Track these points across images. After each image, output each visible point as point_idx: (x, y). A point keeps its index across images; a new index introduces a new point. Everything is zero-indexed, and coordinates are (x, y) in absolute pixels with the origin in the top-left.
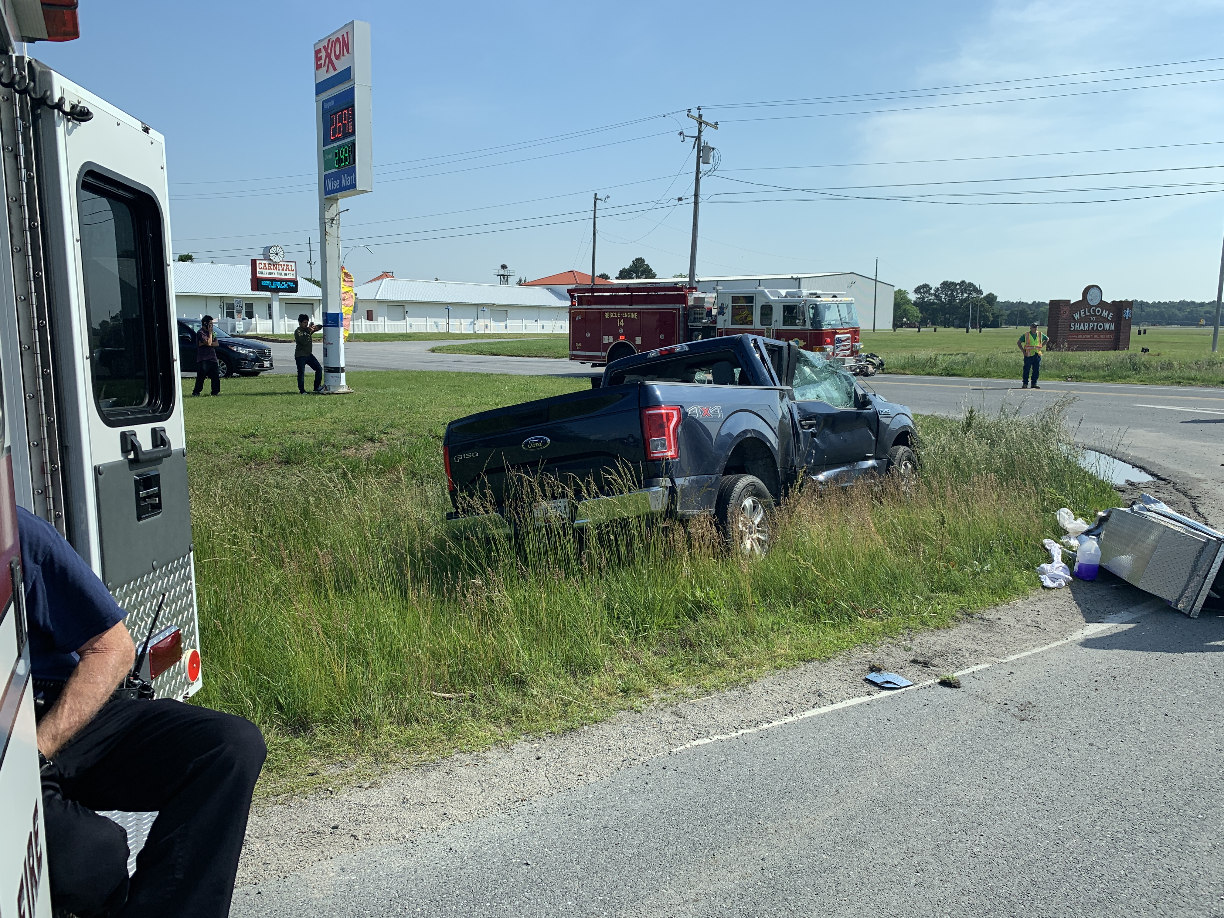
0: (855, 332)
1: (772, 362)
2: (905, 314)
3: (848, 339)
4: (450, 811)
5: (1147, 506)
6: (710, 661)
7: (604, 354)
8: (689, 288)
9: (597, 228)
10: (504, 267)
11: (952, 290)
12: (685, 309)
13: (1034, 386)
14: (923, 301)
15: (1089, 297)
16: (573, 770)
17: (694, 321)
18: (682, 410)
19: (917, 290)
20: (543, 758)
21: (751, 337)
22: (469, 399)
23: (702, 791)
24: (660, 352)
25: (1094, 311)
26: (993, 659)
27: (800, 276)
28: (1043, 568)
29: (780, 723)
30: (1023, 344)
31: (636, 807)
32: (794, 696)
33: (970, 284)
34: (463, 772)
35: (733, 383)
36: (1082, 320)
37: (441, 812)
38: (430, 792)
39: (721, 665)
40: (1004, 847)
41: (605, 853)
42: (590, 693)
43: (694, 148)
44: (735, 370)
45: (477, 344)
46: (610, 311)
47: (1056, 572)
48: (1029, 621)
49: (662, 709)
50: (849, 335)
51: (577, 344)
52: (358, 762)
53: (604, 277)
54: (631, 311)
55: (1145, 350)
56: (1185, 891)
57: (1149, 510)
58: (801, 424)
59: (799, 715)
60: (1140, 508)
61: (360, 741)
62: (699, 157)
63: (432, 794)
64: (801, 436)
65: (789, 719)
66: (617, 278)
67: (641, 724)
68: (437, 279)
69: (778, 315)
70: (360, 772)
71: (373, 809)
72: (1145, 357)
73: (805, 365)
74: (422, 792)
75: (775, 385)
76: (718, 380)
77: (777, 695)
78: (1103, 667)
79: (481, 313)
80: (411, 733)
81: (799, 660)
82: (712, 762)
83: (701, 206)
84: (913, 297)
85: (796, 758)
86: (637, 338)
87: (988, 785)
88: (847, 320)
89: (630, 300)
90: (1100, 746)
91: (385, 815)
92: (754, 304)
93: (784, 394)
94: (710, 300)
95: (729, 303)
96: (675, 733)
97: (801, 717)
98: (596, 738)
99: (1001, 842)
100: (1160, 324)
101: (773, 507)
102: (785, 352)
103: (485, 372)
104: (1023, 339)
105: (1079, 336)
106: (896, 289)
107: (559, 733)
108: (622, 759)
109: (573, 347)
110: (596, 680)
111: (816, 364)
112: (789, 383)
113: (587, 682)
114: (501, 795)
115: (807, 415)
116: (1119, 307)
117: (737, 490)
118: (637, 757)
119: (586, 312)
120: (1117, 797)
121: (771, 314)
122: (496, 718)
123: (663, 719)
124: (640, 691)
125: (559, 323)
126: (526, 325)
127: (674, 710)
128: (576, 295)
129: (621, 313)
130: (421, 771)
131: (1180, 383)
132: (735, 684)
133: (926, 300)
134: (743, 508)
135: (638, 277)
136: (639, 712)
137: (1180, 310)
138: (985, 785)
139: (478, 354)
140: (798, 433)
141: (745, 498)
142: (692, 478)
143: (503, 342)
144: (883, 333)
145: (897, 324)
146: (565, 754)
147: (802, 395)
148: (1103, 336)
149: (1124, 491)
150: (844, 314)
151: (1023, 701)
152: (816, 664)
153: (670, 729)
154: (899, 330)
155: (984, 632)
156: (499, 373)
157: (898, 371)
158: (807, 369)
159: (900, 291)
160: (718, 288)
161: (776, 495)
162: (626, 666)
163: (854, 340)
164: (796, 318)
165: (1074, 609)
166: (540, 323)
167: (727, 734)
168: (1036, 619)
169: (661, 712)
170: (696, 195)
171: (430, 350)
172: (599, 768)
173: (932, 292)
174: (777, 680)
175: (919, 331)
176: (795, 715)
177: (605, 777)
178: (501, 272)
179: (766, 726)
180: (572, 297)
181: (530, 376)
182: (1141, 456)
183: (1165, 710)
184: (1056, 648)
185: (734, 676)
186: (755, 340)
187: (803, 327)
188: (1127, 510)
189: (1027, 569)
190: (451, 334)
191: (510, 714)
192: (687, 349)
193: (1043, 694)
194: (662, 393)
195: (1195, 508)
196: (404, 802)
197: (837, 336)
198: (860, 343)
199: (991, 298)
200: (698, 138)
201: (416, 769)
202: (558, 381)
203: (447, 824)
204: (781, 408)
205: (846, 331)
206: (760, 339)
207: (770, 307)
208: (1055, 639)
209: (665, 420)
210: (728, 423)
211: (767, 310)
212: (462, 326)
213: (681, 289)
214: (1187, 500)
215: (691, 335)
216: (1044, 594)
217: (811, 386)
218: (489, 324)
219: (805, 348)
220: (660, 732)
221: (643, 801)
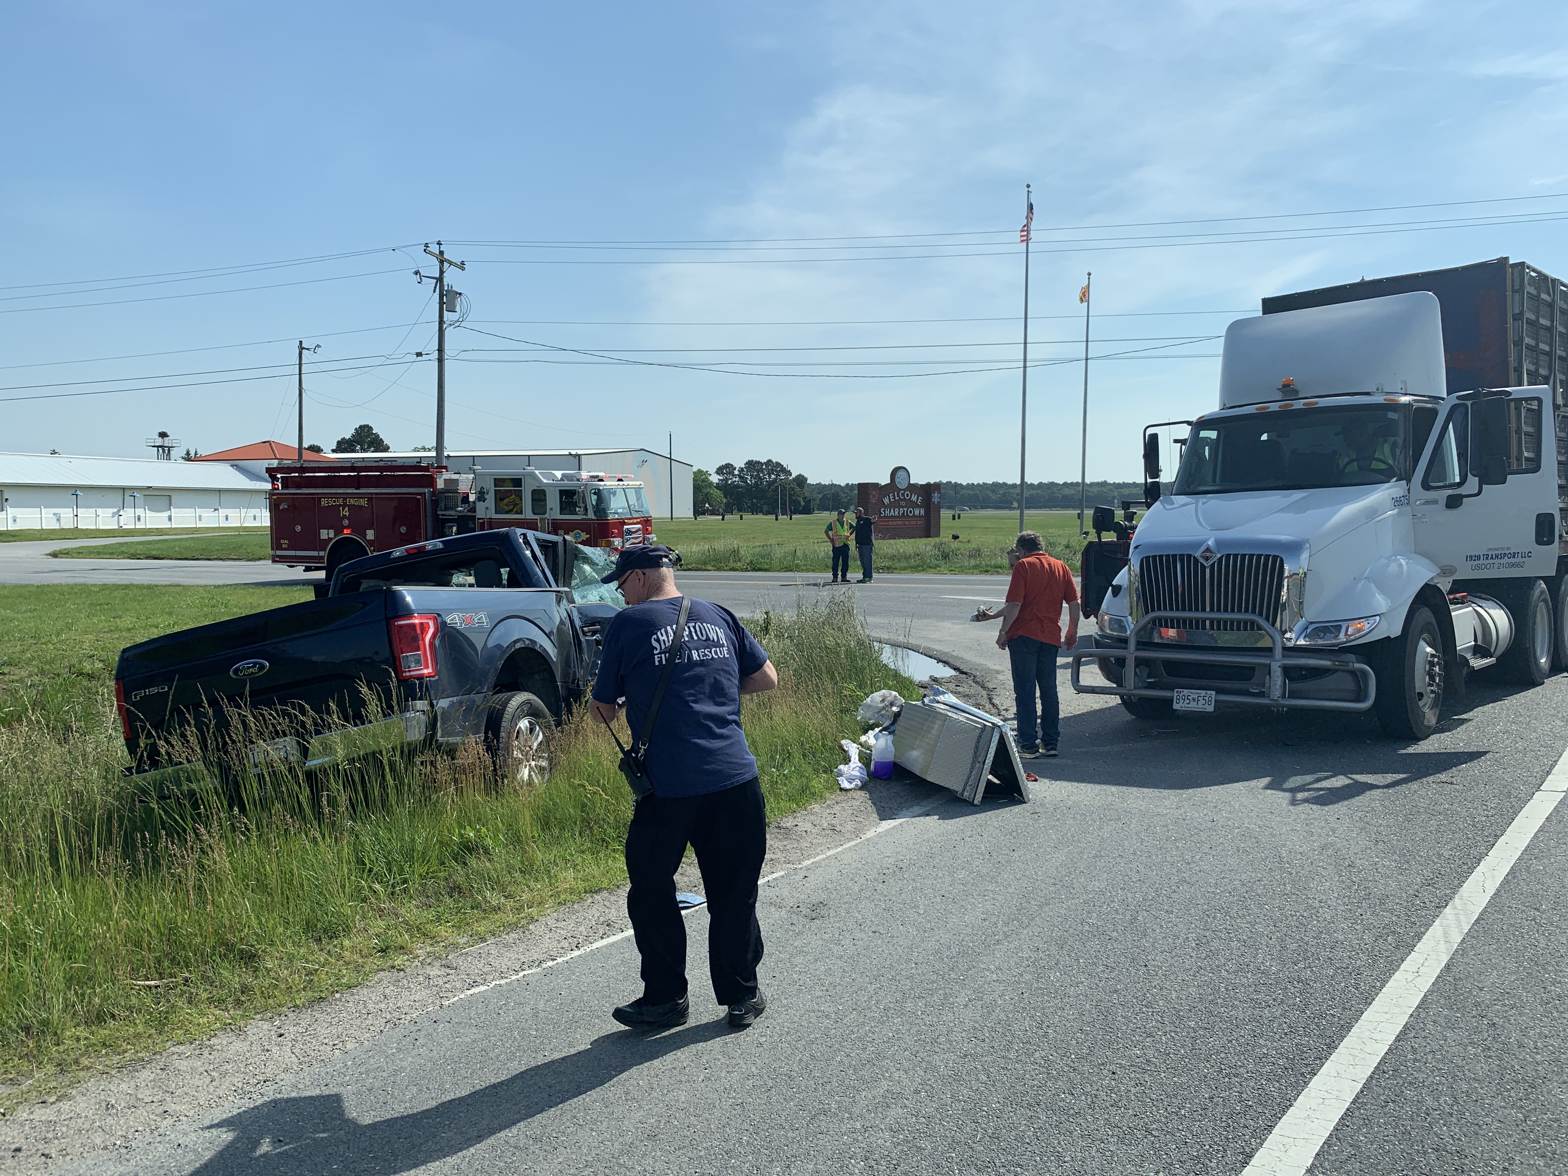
0: (646, 522)
1: (545, 561)
2: (707, 498)
3: (639, 530)
4: (171, 1107)
5: (937, 698)
6: (484, 906)
7: (322, 553)
8: (437, 468)
9: (304, 386)
10: (163, 435)
11: (758, 471)
12: (433, 494)
13: (844, 579)
14: (727, 484)
15: (897, 480)
16: (326, 1041)
17: (446, 509)
18: (439, 620)
19: (719, 471)
20: (287, 1035)
21: (519, 531)
22: (127, 621)
23: (480, 1037)
24: (406, 550)
25: (903, 495)
26: (788, 866)
27: (580, 452)
28: (840, 770)
29: (565, 959)
30: (830, 533)
31: (404, 1064)
32: (580, 929)
33: (778, 464)
34: (183, 1065)
35: (499, 585)
36: (892, 505)
37: (160, 1110)
38: (142, 1093)
39: (497, 909)
40: (788, 1033)
41: (373, 1113)
42: (340, 957)
43: (434, 291)
44: (502, 570)
45: (127, 543)
46: (328, 497)
47: (853, 773)
48: (825, 825)
49: (430, 964)
50: (639, 526)
51: (282, 541)
52: (36, 1076)
53: (316, 449)
54: (360, 497)
55: (955, 537)
56: (942, 1039)
57: (938, 702)
58: (583, 631)
59: (586, 948)
60: (930, 701)
61: (35, 1052)
62: (441, 303)
63: (145, 1094)
64: (584, 645)
65: (576, 953)
66: (334, 451)
67: (405, 982)
68: (54, 452)
69: (553, 502)
70: (40, 1086)
71: (66, 1123)
72: (955, 545)
73: (584, 563)
74: (131, 1095)
75: (551, 586)
76: (481, 583)
77: (562, 932)
78: (891, 860)
79: (129, 500)
80: (107, 1032)
81: (586, 892)
82: (491, 1007)
83: (447, 364)
84: (715, 479)
85: (583, 989)
86: (368, 532)
87: (776, 983)
88: (637, 508)
89: (358, 482)
90: (882, 932)
91: (85, 1126)
92: (522, 489)
93: (561, 597)
94: (465, 482)
95: (490, 487)
96: (447, 985)
97: (588, 950)
98: (351, 1004)
99: (786, 1029)
100: (976, 508)
101: (554, 727)
102: (561, 548)
103: (146, 583)
104: (830, 528)
105: (890, 523)
106: (695, 469)
107: (304, 1006)
108: (385, 1020)
109: (276, 545)
110: (346, 943)
111: (597, 561)
112: (567, 584)
113: (335, 946)
114: (237, 1080)
115: (590, 621)
116: (928, 490)
117: (510, 710)
118: (403, 1016)
119: (293, 499)
120: (893, 973)
121: (545, 500)
122: (221, 1001)
123: (431, 973)
124: (402, 948)
125: (253, 512)
126: (200, 516)
127: (444, 962)
128: (279, 476)
129: (345, 499)
130: (126, 1072)
131: (987, 571)
132: (514, 927)
133: (730, 482)
134: (518, 732)
135: (364, 450)
136: (402, 970)
137: (993, 491)
138: (774, 983)
139: (129, 558)
140: (580, 641)
141: (520, 719)
142: (455, 699)
143: (166, 540)
144: (682, 521)
145: (698, 511)
146: (315, 1026)
147: (583, 597)
148: (914, 523)
149: (926, 688)
150: (633, 500)
151: (815, 902)
152: (605, 894)
153: (441, 983)
154: (700, 518)
155: (781, 840)
156: (167, 583)
157: (700, 566)
158: (587, 568)
159: (700, 472)
160: (475, 467)
161: (556, 713)
162: (382, 924)
163: (646, 531)
164: (575, 505)
165: (869, 808)
166: (223, 512)
167: (507, 978)
168: (833, 822)
169: (429, 968)
170: (441, 350)
171: (50, 555)
172: (357, 1034)
173: (736, 472)
174: (561, 916)
175: (723, 519)
176: (582, 949)
177: (366, 1042)
178: (159, 441)
179: (550, 963)
180: (274, 479)
181: (215, 587)
182: (946, 650)
183: (943, 892)
184: (850, 848)
185: (512, 918)
186: (524, 535)
187: (584, 517)
188: (919, 703)
189: (825, 772)
190: (82, 530)
191: (239, 993)
192: (441, 546)
193: (835, 892)
194: (414, 600)
195: (990, 699)
196: (107, 1109)
197: (626, 527)
198: (653, 535)
199: (801, 480)
200: (440, 280)
201: (119, 1072)
202: (258, 591)
203: (169, 1121)
204: (558, 613)
205: (635, 521)
206: (530, 534)
207: (543, 492)
208: (849, 840)
209: (419, 632)
210: (496, 633)
211: (539, 496)
212: (100, 519)
213: (426, 469)
214: (984, 693)
215: (443, 527)
216: (841, 797)
217: (593, 586)
218: (142, 515)
219: (584, 543)
220: (428, 987)
221: (413, 1058)
